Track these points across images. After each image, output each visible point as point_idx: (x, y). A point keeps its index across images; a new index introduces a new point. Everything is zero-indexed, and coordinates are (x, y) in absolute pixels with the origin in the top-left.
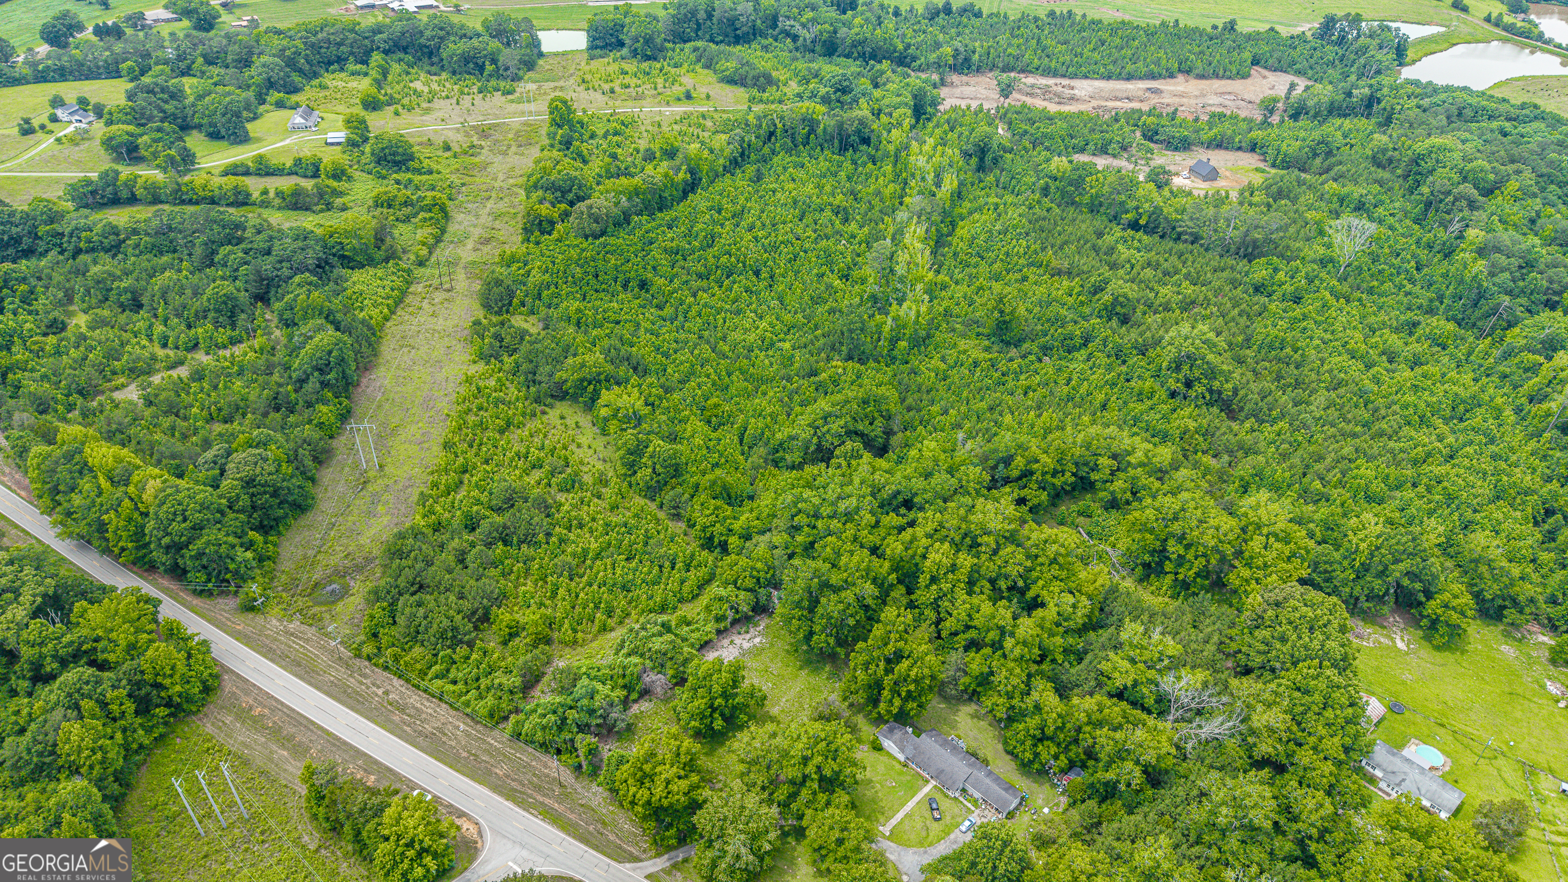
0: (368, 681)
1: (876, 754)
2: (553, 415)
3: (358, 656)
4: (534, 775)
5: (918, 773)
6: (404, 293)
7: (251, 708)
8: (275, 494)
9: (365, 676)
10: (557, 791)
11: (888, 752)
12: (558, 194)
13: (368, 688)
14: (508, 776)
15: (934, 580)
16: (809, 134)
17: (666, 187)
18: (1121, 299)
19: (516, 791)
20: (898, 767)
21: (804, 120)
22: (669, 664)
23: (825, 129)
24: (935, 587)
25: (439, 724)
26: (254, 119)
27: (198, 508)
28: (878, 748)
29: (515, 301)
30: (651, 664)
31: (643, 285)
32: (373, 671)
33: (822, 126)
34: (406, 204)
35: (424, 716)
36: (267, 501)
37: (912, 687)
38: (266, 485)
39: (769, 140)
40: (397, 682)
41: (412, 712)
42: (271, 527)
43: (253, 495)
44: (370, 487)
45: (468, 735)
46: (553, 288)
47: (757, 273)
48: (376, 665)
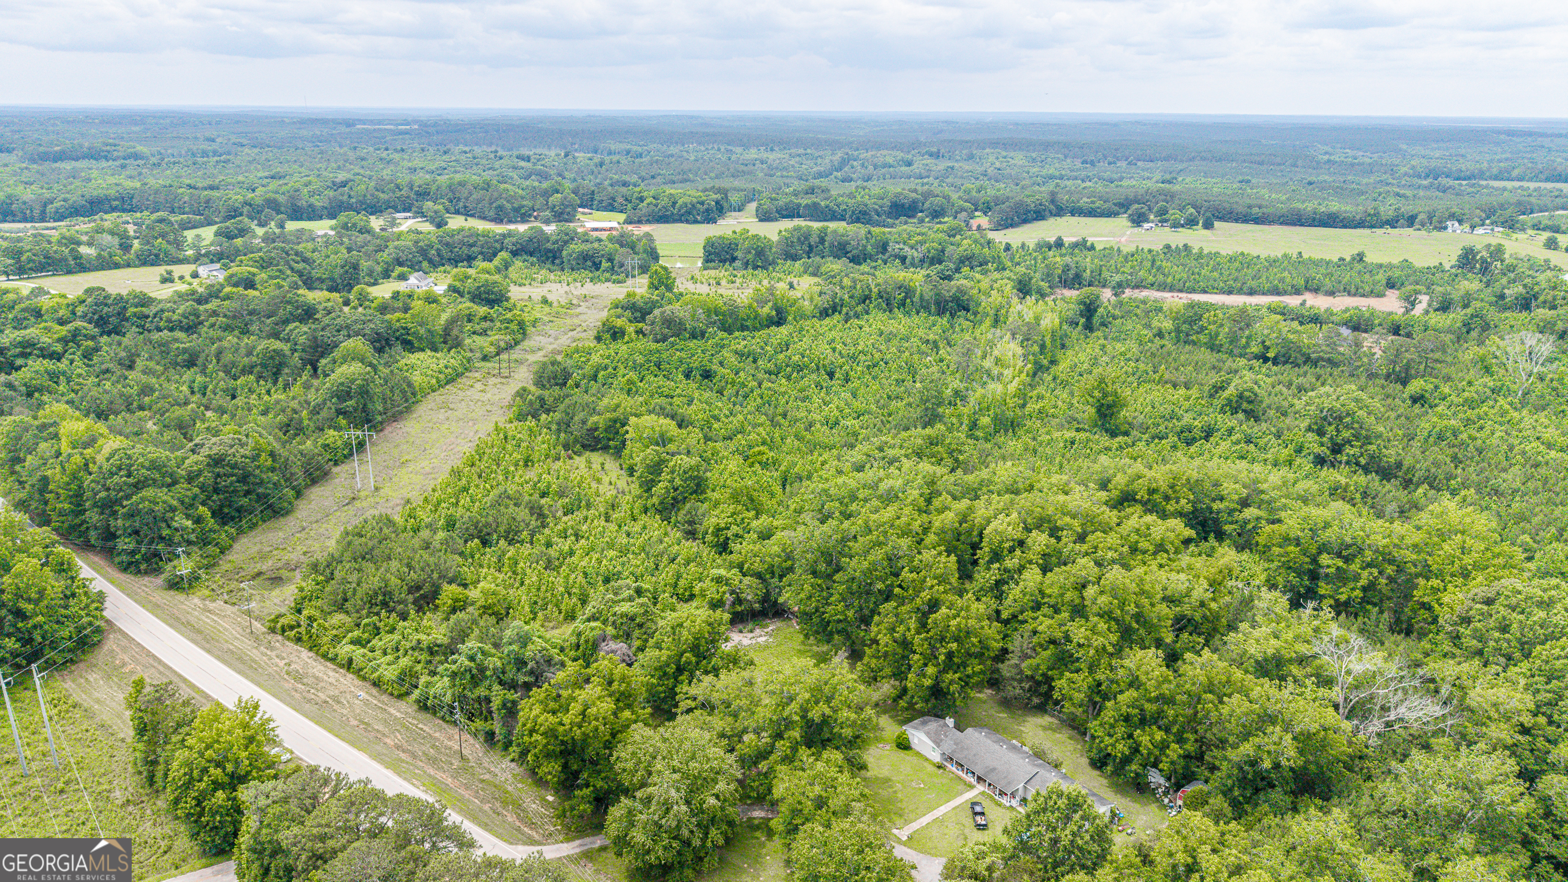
0: (273, 654)
1: (902, 754)
2: (580, 461)
3: (273, 630)
4: (433, 746)
5: (960, 778)
6: (460, 375)
7: (124, 664)
8: (244, 479)
9: (272, 649)
10: (456, 763)
11: (918, 754)
12: (638, 314)
13: (270, 659)
14: (398, 747)
15: (996, 556)
16: (906, 298)
17: (749, 317)
18: (1247, 394)
19: (402, 761)
20: (931, 769)
21: (900, 288)
22: (637, 633)
23: (921, 295)
24: (997, 565)
25: (337, 692)
26: (374, 284)
27: (147, 464)
28: (903, 745)
29: (570, 382)
30: (614, 632)
31: (707, 375)
32: (283, 645)
33: (918, 293)
34: (485, 319)
35: (322, 684)
36: (232, 483)
37: (954, 646)
38: (234, 466)
39: (864, 302)
40: (305, 654)
41: (310, 681)
42: (233, 518)
43: (218, 475)
44: (358, 504)
45: (366, 703)
46: (610, 370)
47: (831, 375)
48: (288, 639)
